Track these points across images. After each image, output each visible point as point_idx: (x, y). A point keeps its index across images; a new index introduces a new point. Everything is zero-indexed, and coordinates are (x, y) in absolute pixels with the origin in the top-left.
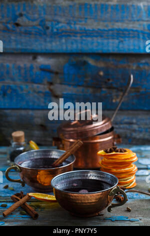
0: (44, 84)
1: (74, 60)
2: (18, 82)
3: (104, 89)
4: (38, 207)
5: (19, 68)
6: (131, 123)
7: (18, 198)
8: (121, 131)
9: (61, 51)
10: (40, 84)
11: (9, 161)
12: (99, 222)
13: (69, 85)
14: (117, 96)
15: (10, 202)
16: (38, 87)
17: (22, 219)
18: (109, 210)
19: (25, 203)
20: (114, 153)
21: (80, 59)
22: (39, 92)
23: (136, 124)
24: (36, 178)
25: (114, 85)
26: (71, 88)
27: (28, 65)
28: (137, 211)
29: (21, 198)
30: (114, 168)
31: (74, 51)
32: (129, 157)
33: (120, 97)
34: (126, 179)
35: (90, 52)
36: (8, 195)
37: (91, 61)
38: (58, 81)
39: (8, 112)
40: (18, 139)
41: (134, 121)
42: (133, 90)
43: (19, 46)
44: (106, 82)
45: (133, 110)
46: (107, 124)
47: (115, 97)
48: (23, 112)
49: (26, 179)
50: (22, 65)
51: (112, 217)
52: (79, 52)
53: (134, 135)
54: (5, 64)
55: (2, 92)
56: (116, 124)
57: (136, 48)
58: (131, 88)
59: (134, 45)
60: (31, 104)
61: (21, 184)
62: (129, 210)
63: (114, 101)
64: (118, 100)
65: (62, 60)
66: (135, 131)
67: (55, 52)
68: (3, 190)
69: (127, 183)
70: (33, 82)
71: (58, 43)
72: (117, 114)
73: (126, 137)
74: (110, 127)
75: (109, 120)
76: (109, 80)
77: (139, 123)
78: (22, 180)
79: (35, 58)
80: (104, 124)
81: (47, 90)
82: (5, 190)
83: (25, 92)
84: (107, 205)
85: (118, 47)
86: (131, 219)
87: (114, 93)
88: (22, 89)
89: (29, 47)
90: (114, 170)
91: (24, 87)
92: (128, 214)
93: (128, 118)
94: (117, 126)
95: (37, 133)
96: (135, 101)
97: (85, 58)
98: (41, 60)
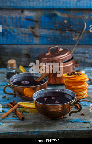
0: (28, 29)
1: (47, 13)
2: (12, 27)
3: (67, 32)
4: (25, 112)
5: (12, 18)
6: (84, 53)
7: (12, 106)
8: (78, 58)
9: (39, 7)
10: (26, 28)
11: (6, 79)
12: (63, 123)
13: (44, 29)
14: (76, 36)
15: (6, 108)
16: (24, 30)
17: (14, 120)
18: (70, 115)
19: (16, 109)
20: (73, 76)
21: (52, 12)
22: (25, 34)
23: (88, 53)
24: (23, 92)
25: (74, 29)
26: (46, 31)
27: (18, 16)
28: (88, 115)
29: (14, 106)
30: (73, 85)
31: (48, 7)
32: (83, 79)
33: (78, 37)
34: (81, 92)
35: (58, 7)
36: (5, 103)
37: (59, 14)
38: (38, 26)
39: (5, 46)
40: (12, 65)
41: (87, 51)
42: (86, 32)
43: (12, 4)
44: (68, 27)
45: (86, 44)
46: (69, 55)
47: (74, 37)
48: (15, 46)
49: (17, 93)
50: (14, 16)
51: (72, 120)
52: (51, 8)
53: (87, 60)
54: (3, 16)
55: (1, 34)
56: (75, 53)
57: (89, 5)
58: (85, 31)
59: (87, 4)
60: (20, 41)
61: (13, 96)
62: (83, 115)
63: (73, 39)
64: (76, 39)
65: (40, 13)
66: (87, 58)
67: (36, 8)
68: (2, 99)
69: (81, 95)
70: (21, 27)
71: (37, 2)
72: (76, 47)
73: (81, 62)
74: (71, 57)
75: (70, 52)
76: (70, 26)
77: (89, 53)
78: (14, 93)
79: (22, 12)
80: (67, 55)
81: (31, 32)
82: (3, 99)
83: (16, 34)
84: (69, 112)
85: (76, 5)
86: (85, 121)
87: (74, 34)
88: (14, 32)
89: (18, 5)
90: (74, 87)
91: (15, 30)
92: (82, 117)
93: (82, 50)
94: (75, 55)
95: (24, 59)
96: (87, 39)
97: (55, 12)
98: (27, 13)
